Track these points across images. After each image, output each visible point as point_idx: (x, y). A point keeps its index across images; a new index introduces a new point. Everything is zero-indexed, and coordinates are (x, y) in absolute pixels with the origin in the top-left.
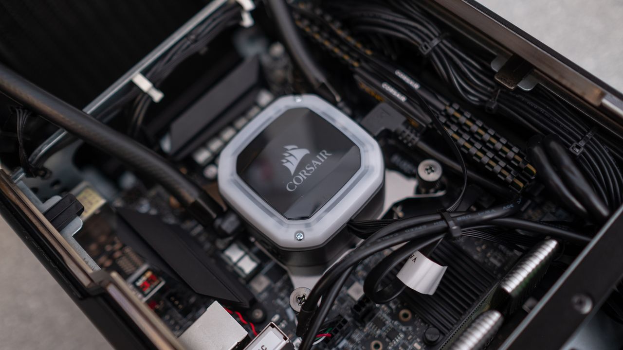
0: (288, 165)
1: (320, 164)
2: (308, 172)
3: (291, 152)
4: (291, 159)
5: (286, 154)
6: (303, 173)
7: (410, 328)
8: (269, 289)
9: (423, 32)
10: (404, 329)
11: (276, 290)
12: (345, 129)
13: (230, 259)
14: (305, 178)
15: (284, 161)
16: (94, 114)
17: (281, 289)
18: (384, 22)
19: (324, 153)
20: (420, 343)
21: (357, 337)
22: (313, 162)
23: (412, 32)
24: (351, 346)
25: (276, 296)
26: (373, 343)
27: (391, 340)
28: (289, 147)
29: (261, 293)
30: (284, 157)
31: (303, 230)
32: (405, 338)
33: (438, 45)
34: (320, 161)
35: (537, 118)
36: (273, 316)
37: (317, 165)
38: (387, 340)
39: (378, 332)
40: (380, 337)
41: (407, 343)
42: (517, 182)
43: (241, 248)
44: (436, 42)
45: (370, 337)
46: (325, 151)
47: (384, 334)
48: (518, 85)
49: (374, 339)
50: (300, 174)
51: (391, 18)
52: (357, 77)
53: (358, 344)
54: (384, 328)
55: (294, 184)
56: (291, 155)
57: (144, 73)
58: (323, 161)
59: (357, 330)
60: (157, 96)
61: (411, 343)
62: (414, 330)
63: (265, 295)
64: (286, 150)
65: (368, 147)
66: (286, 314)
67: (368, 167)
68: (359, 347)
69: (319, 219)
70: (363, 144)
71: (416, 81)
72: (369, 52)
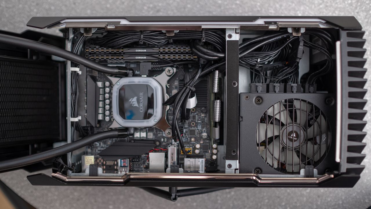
0: (135, 105)
1: (143, 98)
2: (142, 103)
3: (132, 101)
4: (134, 103)
5: (132, 103)
6: (141, 104)
7: (197, 112)
8: (154, 134)
10: (196, 114)
11: (155, 133)
13: (137, 137)
17: (157, 132)
20: (203, 114)
21: (186, 126)
22: (140, 99)
23: (133, 39)
24: (187, 130)
25: (157, 134)
26: (192, 124)
27: (195, 119)
28: (130, 100)
29: (153, 137)
30: (132, 104)
31: (155, 118)
32: (198, 116)
34: (142, 97)
35: (186, 37)
36: (161, 140)
37: (142, 99)
38: (194, 120)
39: (190, 120)
40: (192, 121)
41: (199, 117)
42: (194, 57)
44: (142, 36)
45: (189, 123)
47: (192, 119)
49: (191, 123)
50: (140, 105)
53: (188, 128)
54: (191, 118)
56: (133, 102)
59: (185, 124)
61: (200, 116)
62: (199, 112)
63: (154, 137)
64: (130, 102)
65: (150, 82)
66: (164, 136)
67: (155, 87)
68: (189, 128)
69: (156, 112)
70: (148, 82)
71: (144, 49)
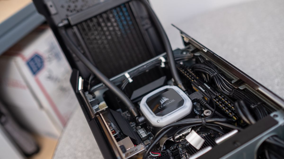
0: (161, 102)
1: (171, 103)
3: (164, 99)
9: (212, 71)
12: (182, 95)
13: (139, 132)
14: (165, 106)
15: (160, 101)
16: (112, 81)
18: (202, 68)
19: (173, 100)
22: (169, 102)
23: (209, 70)
28: (163, 97)
31: (160, 119)
33: (216, 75)
42: (234, 117)
43: (143, 130)
44: (216, 73)
46: (174, 100)
48: (239, 88)
51: (204, 66)
52: (192, 84)
55: (161, 107)
57: (129, 73)
58: (172, 102)
60: (131, 80)
65: (187, 101)
69: (165, 117)
71: (209, 86)
72: (198, 78)
